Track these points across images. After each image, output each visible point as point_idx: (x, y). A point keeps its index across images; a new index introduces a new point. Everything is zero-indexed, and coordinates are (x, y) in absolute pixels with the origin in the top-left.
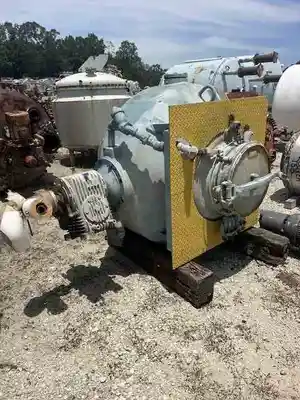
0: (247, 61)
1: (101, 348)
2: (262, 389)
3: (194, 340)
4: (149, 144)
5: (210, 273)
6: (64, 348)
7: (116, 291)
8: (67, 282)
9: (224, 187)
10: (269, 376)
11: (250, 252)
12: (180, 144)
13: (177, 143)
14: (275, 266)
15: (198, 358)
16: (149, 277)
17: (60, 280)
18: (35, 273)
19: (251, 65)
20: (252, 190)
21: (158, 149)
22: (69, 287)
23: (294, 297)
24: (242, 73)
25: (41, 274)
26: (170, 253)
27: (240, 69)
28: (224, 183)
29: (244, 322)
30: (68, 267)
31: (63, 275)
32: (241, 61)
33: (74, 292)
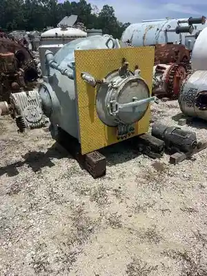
0: (183, 22)
1: (30, 195)
2: (114, 223)
3: (86, 195)
4: (66, 74)
5: (103, 158)
6: (9, 194)
7: (50, 167)
8: (23, 160)
9: (111, 104)
10: (120, 216)
11: (141, 149)
12: (84, 75)
13: (82, 74)
14: (154, 158)
15: (83, 204)
16: (73, 160)
17: (20, 159)
18: (6, 154)
19: (187, 25)
20: (134, 107)
21: (71, 78)
22: (24, 163)
23: (157, 177)
24: (179, 31)
25: (10, 155)
26: (80, 144)
27: (177, 28)
28: (111, 101)
29: (120, 188)
30: (27, 151)
31: (22, 156)
32: (179, 22)
33: (26, 166)
